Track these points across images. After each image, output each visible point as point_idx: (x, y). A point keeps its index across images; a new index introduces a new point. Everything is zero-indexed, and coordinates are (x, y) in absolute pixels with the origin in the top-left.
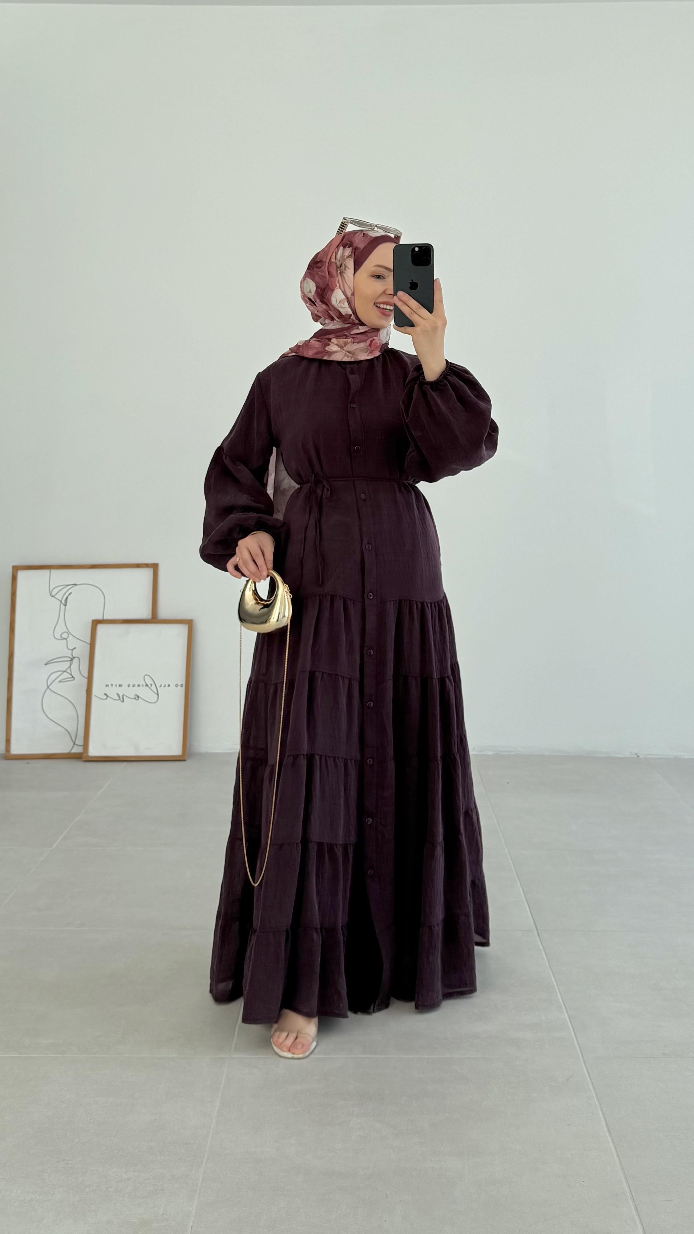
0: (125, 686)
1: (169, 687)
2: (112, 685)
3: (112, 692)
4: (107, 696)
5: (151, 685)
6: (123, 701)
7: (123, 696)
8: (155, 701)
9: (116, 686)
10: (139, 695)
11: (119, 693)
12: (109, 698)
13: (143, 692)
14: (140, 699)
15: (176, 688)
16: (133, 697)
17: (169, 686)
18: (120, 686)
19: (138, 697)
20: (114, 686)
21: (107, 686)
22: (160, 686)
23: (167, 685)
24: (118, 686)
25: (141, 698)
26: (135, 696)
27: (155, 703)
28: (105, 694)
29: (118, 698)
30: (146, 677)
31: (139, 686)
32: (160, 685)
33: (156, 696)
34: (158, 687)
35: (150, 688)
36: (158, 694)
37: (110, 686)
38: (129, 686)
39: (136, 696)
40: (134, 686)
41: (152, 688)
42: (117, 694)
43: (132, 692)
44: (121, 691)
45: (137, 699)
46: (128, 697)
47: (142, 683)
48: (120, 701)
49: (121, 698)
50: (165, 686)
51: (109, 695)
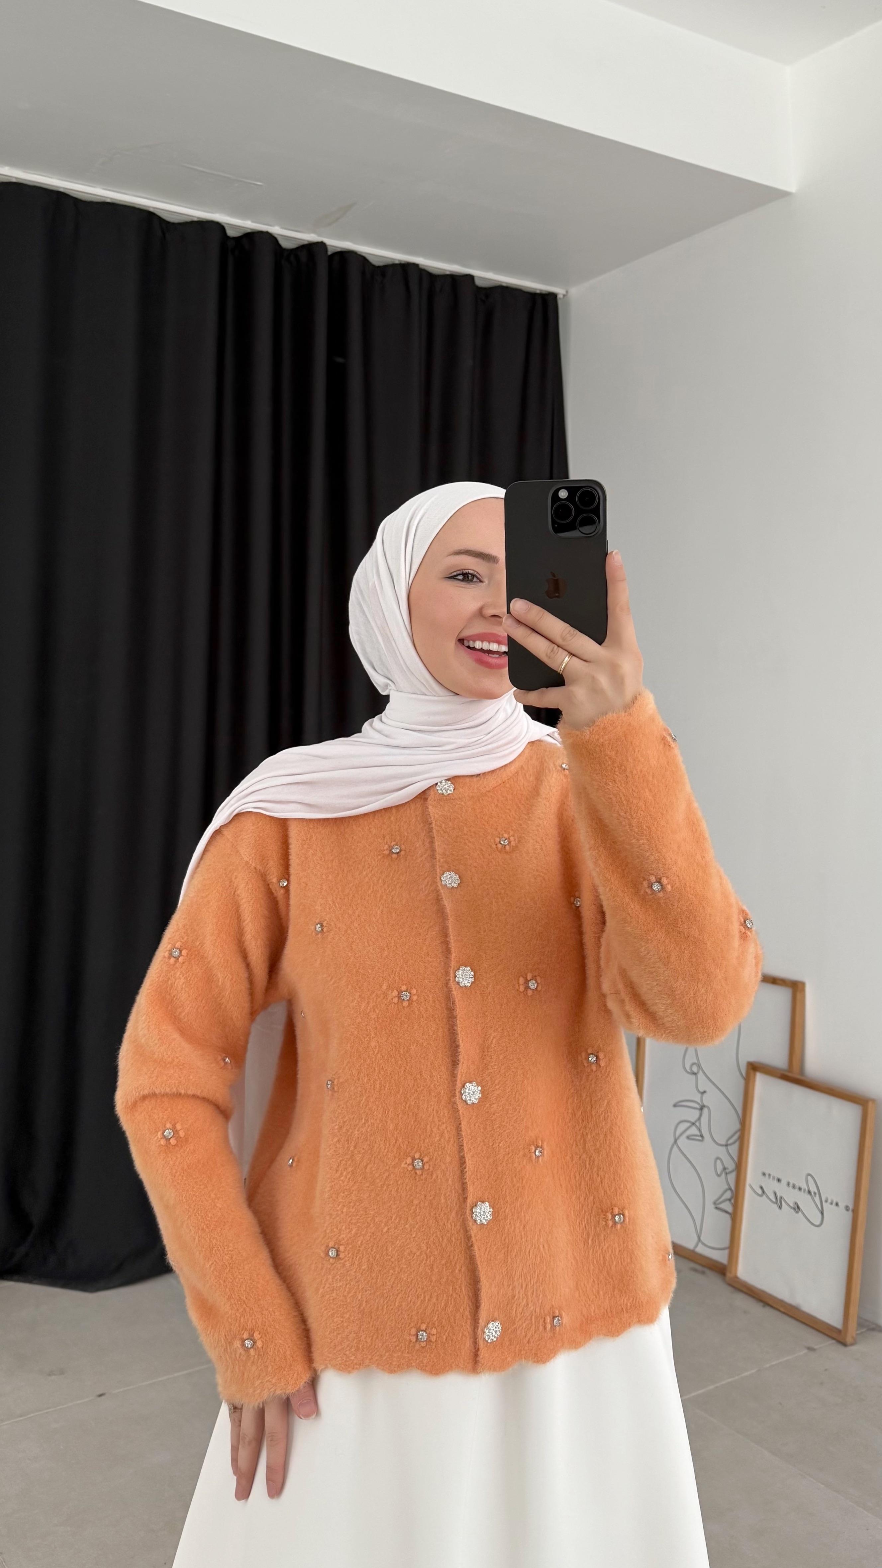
0: (784, 1182)
1: (836, 1208)
2: (770, 1175)
3: (771, 1187)
4: (763, 1192)
5: (815, 1193)
6: (780, 1207)
7: (781, 1198)
8: (818, 1223)
9: (774, 1178)
10: (799, 1205)
11: (777, 1192)
12: (764, 1196)
13: (805, 1202)
14: (800, 1213)
15: (844, 1211)
16: (791, 1203)
17: (837, 1204)
18: (779, 1180)
19: (798, 1207)
20: (771, 1177)
21: (764, 1174)
22: (826, 1201)
23: (834, 1203)
25: (802, 1212)
26: (795, 1205)
27: (817, 1226)
28: (761, 1188)
29: (774, 1200)
30: (809, 1178)
31: (800, 1189)
33: (820, 1215)
34: (824, 1199)
35: (813, 1198)
36: (822, 1213)
37: (767, 1176)
38: (788, 1184)
40: (794, 1187)
41: (816, 1200)
42: (775, 1194)
43: (791, 1197)
44: (782, 1190)
45: (796, 1210)
46: (786, 1202)
47: (804, 1186)
48: (775, 1207)
49: (779, 1202)
50: (831, 1203)
51: (765, 1190)
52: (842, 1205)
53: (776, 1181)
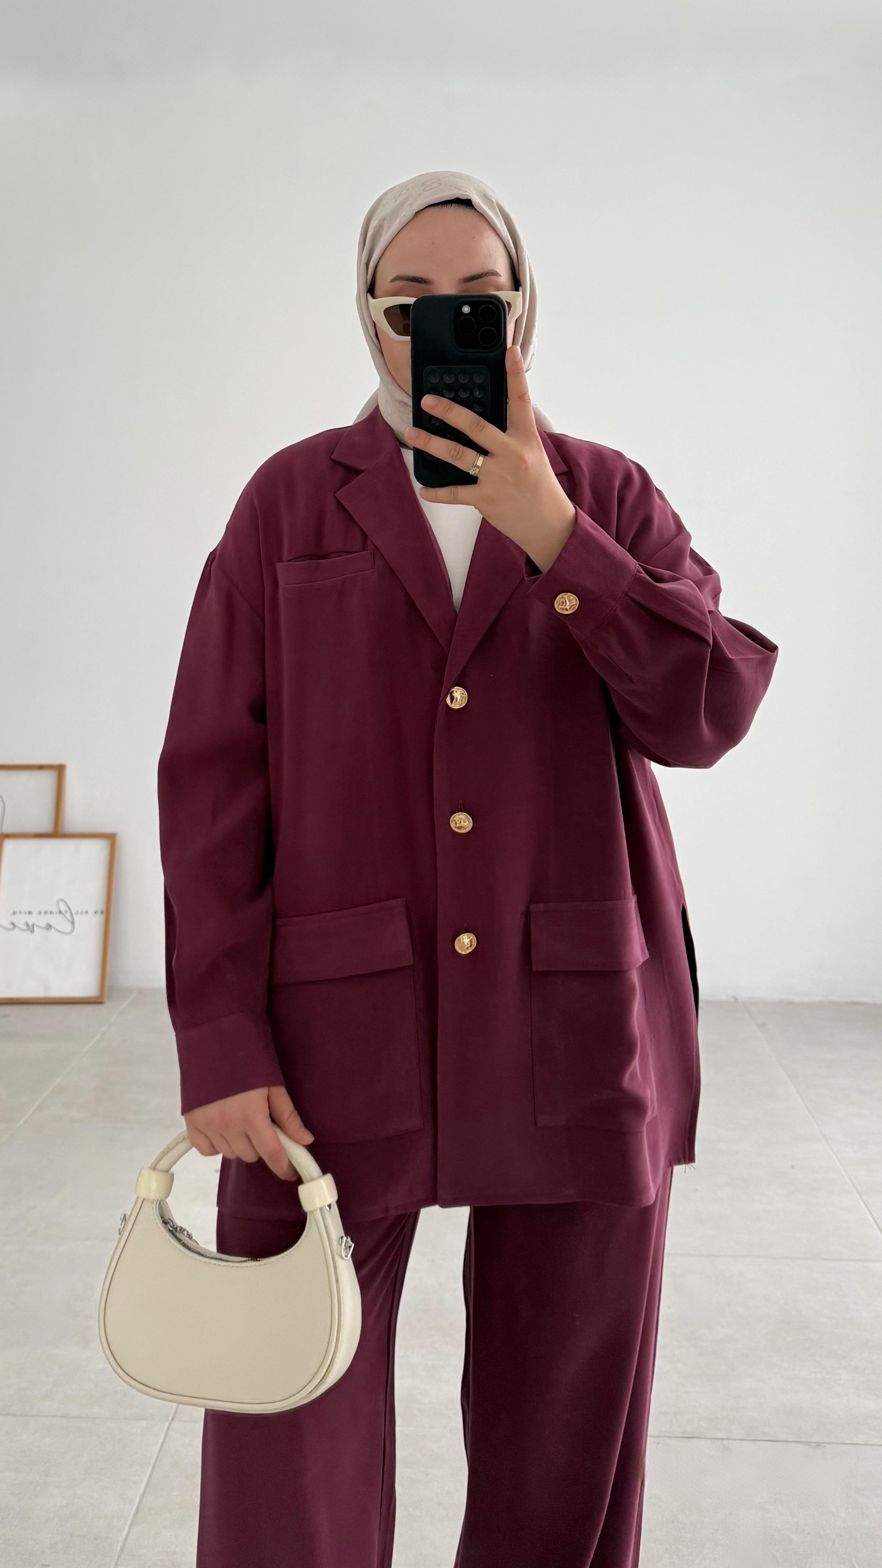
0: (35, 913)
1: (87, 914)
2: (20, 912)
3: (20, 921)
4: (15, 926)
5: (66, 912)
6: (32, 931)
7: (33, 925)
8: (69, 931)
9: (25, 913)
10: (52, 924)
11: (29, 922)
12: (16, 929)
13: (57, 921)
14: (52, 928)
15: (96, 915)
16: (43, 925)
17: (86, 912)
18: (30, 913)
19: (50, 926)
20: (22, 914)
21: (14, 913)
22: (77, 913)
23: (84, 912)
24: (27, 913)
25: (54, 928)
26: (47, 925)
27: (70, 933)
28: (13, 924)
29: (27, 929)
30: (59, 901)
31: (51, 913)
33: (71, 925)
34: (74, 912)
35: (65, 916)
36: (73, 923)
37: (18, 913)
38: (40, 913)
40: (45, 913)
41: (65, 914)
42: (27, 924)
43: (42, 921)
44: (30, 920)
45: (49, 928)
46: (38, 926)
47: (55, 909)
48: (29, 932)
49: (30, 928)
50: (82, 913)
51: (16, 923)
52: (91, 912)
53: (27, 915)
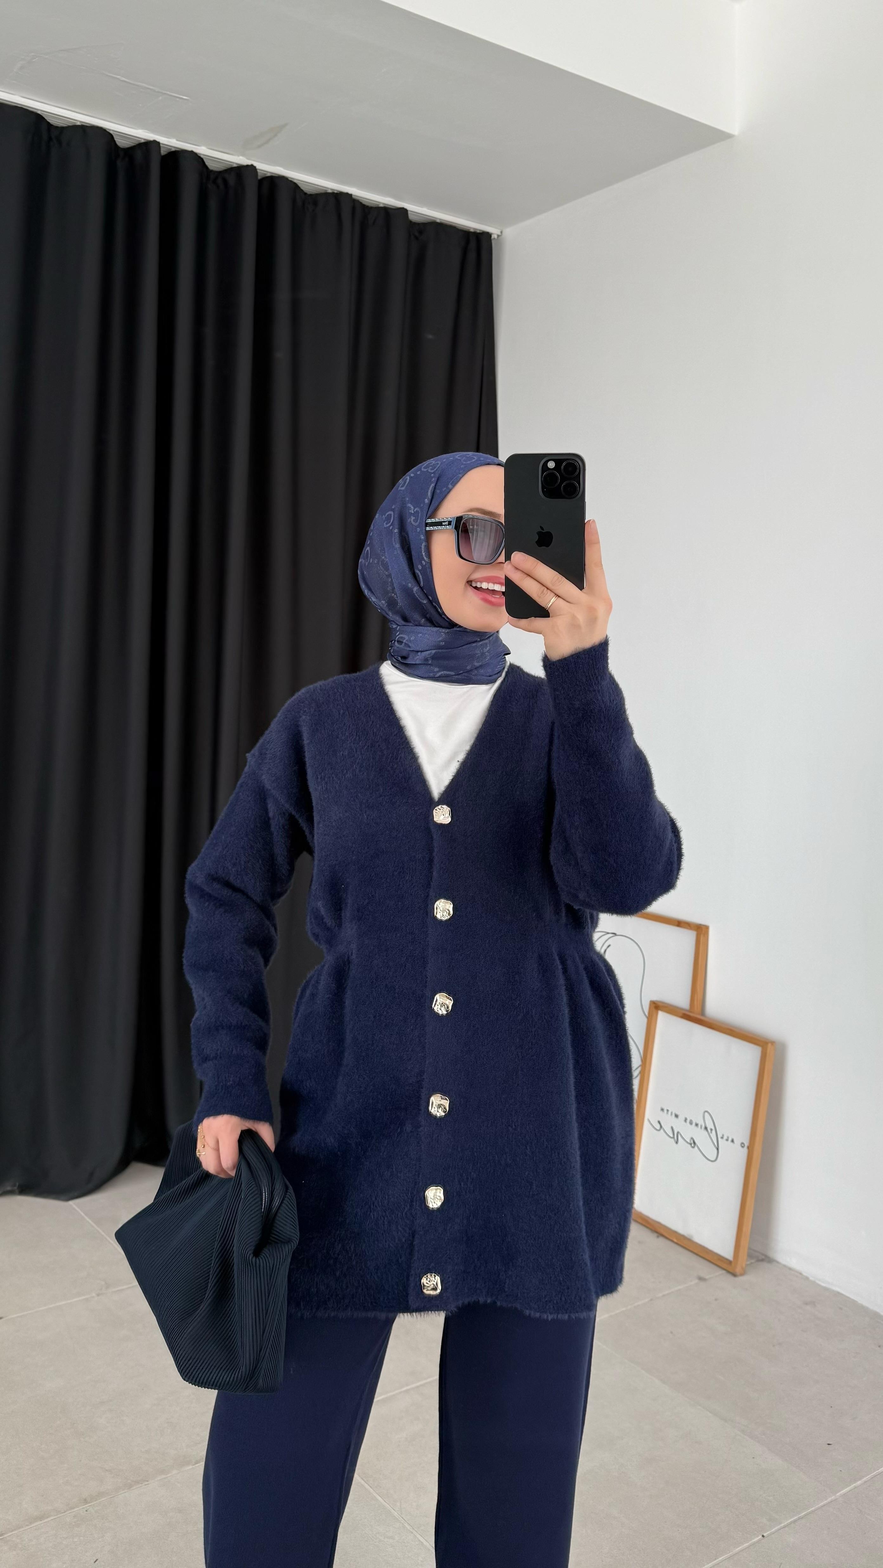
0: (681, 1118)
1: (732, 1143)
2: (668, 1110)
3: (669, 1122)
4: (661, 1127)
5: (711, 1130)
6: (677, 1143)
7: (678, 1133)
8: (713, 1158)
9: (672, 1113)
10: (696, 1141)
11: (674, 1128)
12: (662, 1130)
13: (701, 1138)
14: (696, 1148)
15: (740, 1148)
16: (688, 1138)
17: (733, 1141)
18: (677, 1116)
19: (694, 1143)
20: (670, 1113)
21: (662, 1110)
22: (722, 1138)
23: (730, 1139)
24: (673, 1115)
25: (697, 1146)
26: (690, 1141)
27: (712, 1161)
28: (660, 1122)
29: (672, 1136)
30: (706, 1114)
31: (697, 1125)
32: (721, 1136)
33: (716, 1151)
34: (719, 1137)
35: (709, 1135)
36: (718, 1149)
37: (666, 1111)
38: (686, 1120)
39: (692, 1142)
40: (691, 1123)
41: (712, 1136)
42: (672, 1128)
43: (688, 1132)
44: (676, 1125)
45: (693, 1145)
46: (682, 1137)
47: (701, 1122)
48: (672, 1142)
49: (676, 1137)
50: (727, 1140)
51: (663, 1125)
52: (738, 1142)
53: (673, 1118)
